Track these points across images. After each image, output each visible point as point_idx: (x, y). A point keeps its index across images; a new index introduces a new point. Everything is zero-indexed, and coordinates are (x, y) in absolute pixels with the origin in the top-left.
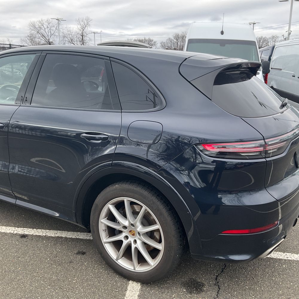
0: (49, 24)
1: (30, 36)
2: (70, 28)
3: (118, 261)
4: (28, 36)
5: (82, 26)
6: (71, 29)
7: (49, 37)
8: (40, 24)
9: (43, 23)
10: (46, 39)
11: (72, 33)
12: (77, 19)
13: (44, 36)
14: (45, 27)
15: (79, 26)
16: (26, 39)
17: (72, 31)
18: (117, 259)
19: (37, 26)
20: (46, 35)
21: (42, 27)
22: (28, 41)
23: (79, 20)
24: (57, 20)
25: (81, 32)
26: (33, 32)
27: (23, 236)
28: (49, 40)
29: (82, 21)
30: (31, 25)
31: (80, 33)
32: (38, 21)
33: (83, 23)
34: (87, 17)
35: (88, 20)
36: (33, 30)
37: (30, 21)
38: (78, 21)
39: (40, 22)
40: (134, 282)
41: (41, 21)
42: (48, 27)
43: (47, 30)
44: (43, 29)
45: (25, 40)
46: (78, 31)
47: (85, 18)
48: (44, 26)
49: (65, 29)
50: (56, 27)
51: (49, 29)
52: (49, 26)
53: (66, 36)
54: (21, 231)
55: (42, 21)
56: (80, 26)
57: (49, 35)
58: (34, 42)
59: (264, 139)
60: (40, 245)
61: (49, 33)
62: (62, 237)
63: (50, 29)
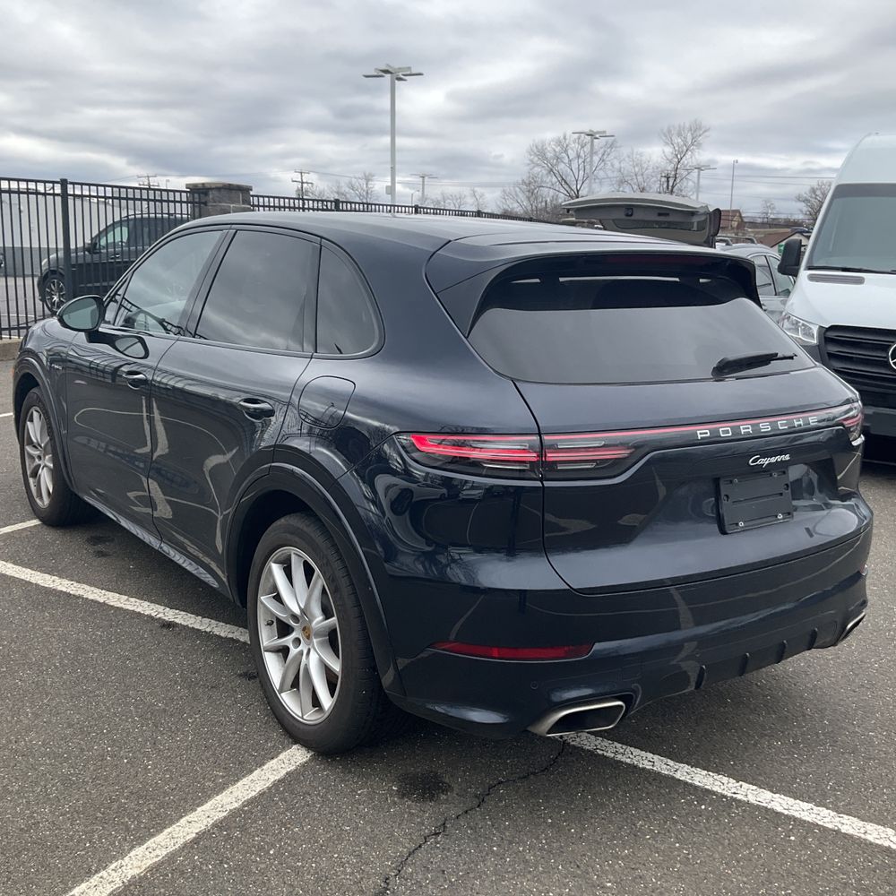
0: (582, 147)
1: (527, 182)
2: (641, 155)
3: (282, 694)
4: (523, 181)
5: (677, 148)
6: (644, 158)
7: (580, 183)
8: (558, 149)
9: (567, 146)
10: (569, 190)
11: (647, 169)
12: (665, 130)
13: (565, 182)
14: (572, 154)
15: (668, 150)
16: (516, 192)
17: (645, 166)
18: (281, 691)
19: (549, 155)
20: (570, 179)
21: (564, 155)
22: (521, 195)
23: (669, 131)
24: (588, 135)
25: (672, 165)
26: (537, 169)
27: (169, 625)
28: (578, 191)
29: (679, 135)
30: (535, 151)
31: (669, 168)
32: (553, 141)
33: (680, 140)
34: (696, 121)
35: (695, 131)
36: (538, 165)
37: (534, 140)
38: (667, 136)
39: (559, 143)
40: (304, 749)
41: (562, 137)
42: (579, 156)
43: (574, 166)
44: (566, 160)
45: (513, 193)
46: (663, 163)
47: (687, 125)
48: (570, 152)
49: (627, 159)
50: (600, 156)
51: (580, 161)
52: (582, 154)
53: (626, 179)
54: (170, 615)
55: (565, 138)
56: (671, 150)
57: (581, 178)
58: (536, 198)
59: (540, 434)
60: (187, 645)
61: (581, 173)
62: (238, 641)
63: (584, 162)
